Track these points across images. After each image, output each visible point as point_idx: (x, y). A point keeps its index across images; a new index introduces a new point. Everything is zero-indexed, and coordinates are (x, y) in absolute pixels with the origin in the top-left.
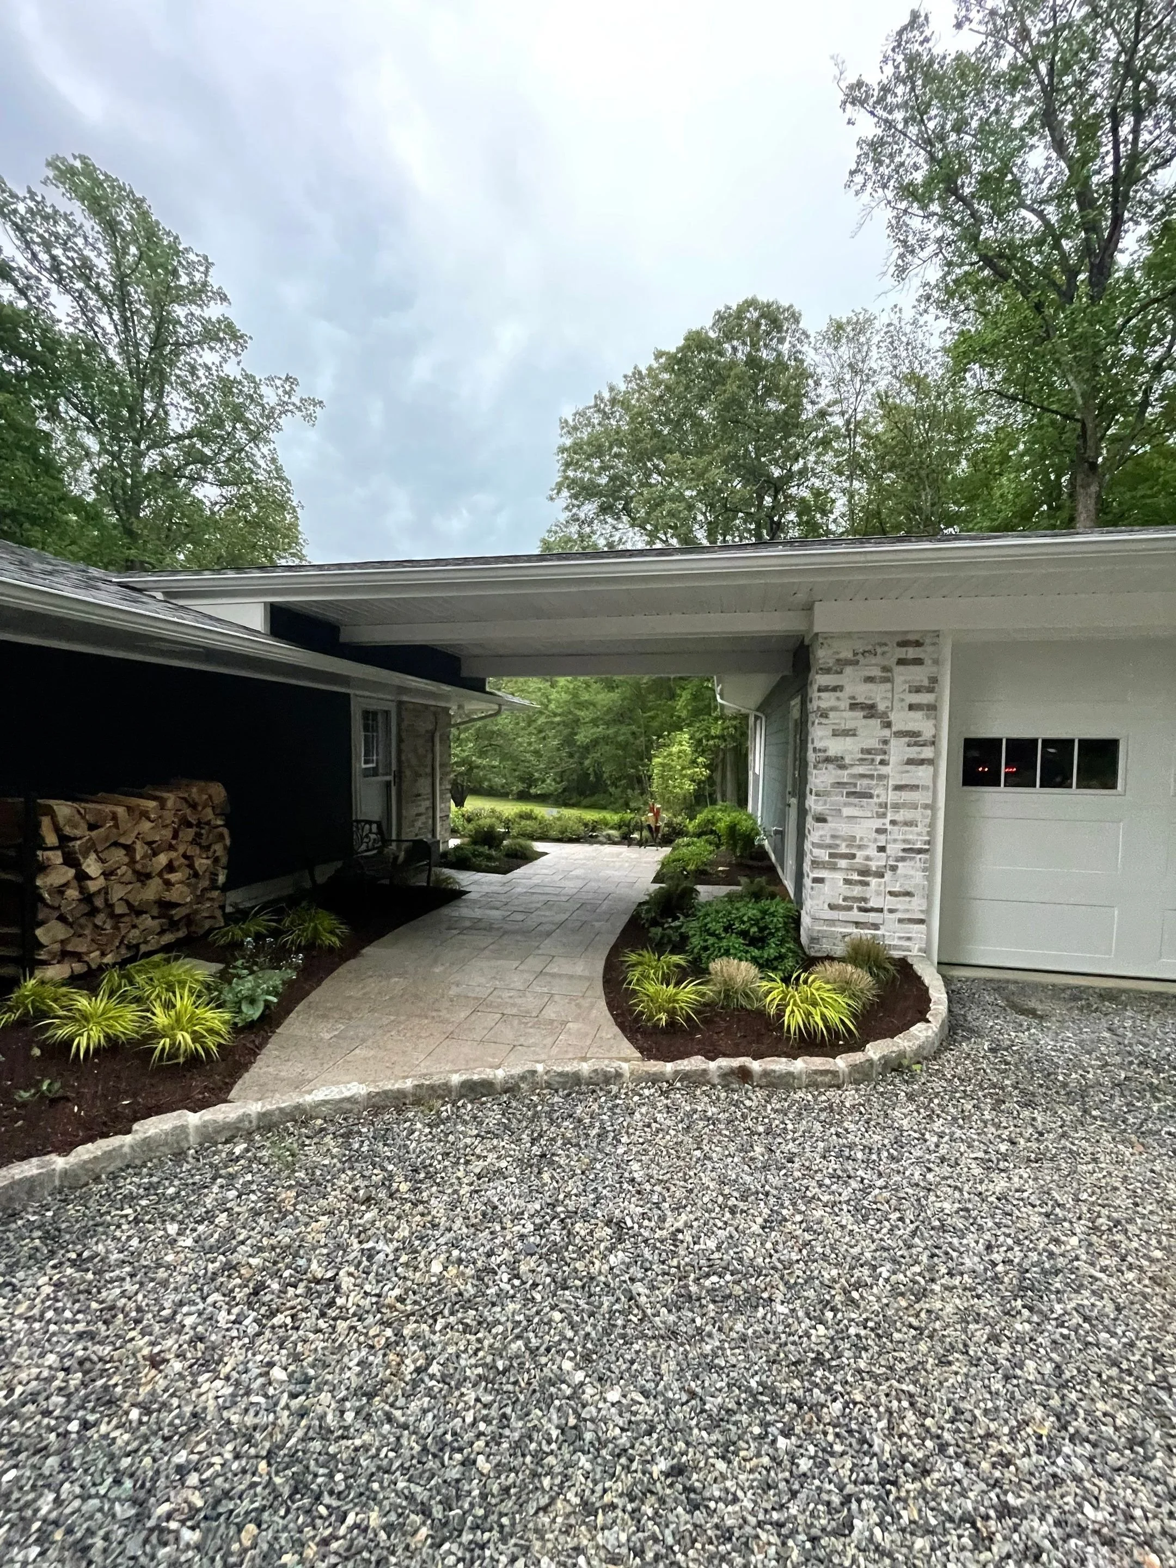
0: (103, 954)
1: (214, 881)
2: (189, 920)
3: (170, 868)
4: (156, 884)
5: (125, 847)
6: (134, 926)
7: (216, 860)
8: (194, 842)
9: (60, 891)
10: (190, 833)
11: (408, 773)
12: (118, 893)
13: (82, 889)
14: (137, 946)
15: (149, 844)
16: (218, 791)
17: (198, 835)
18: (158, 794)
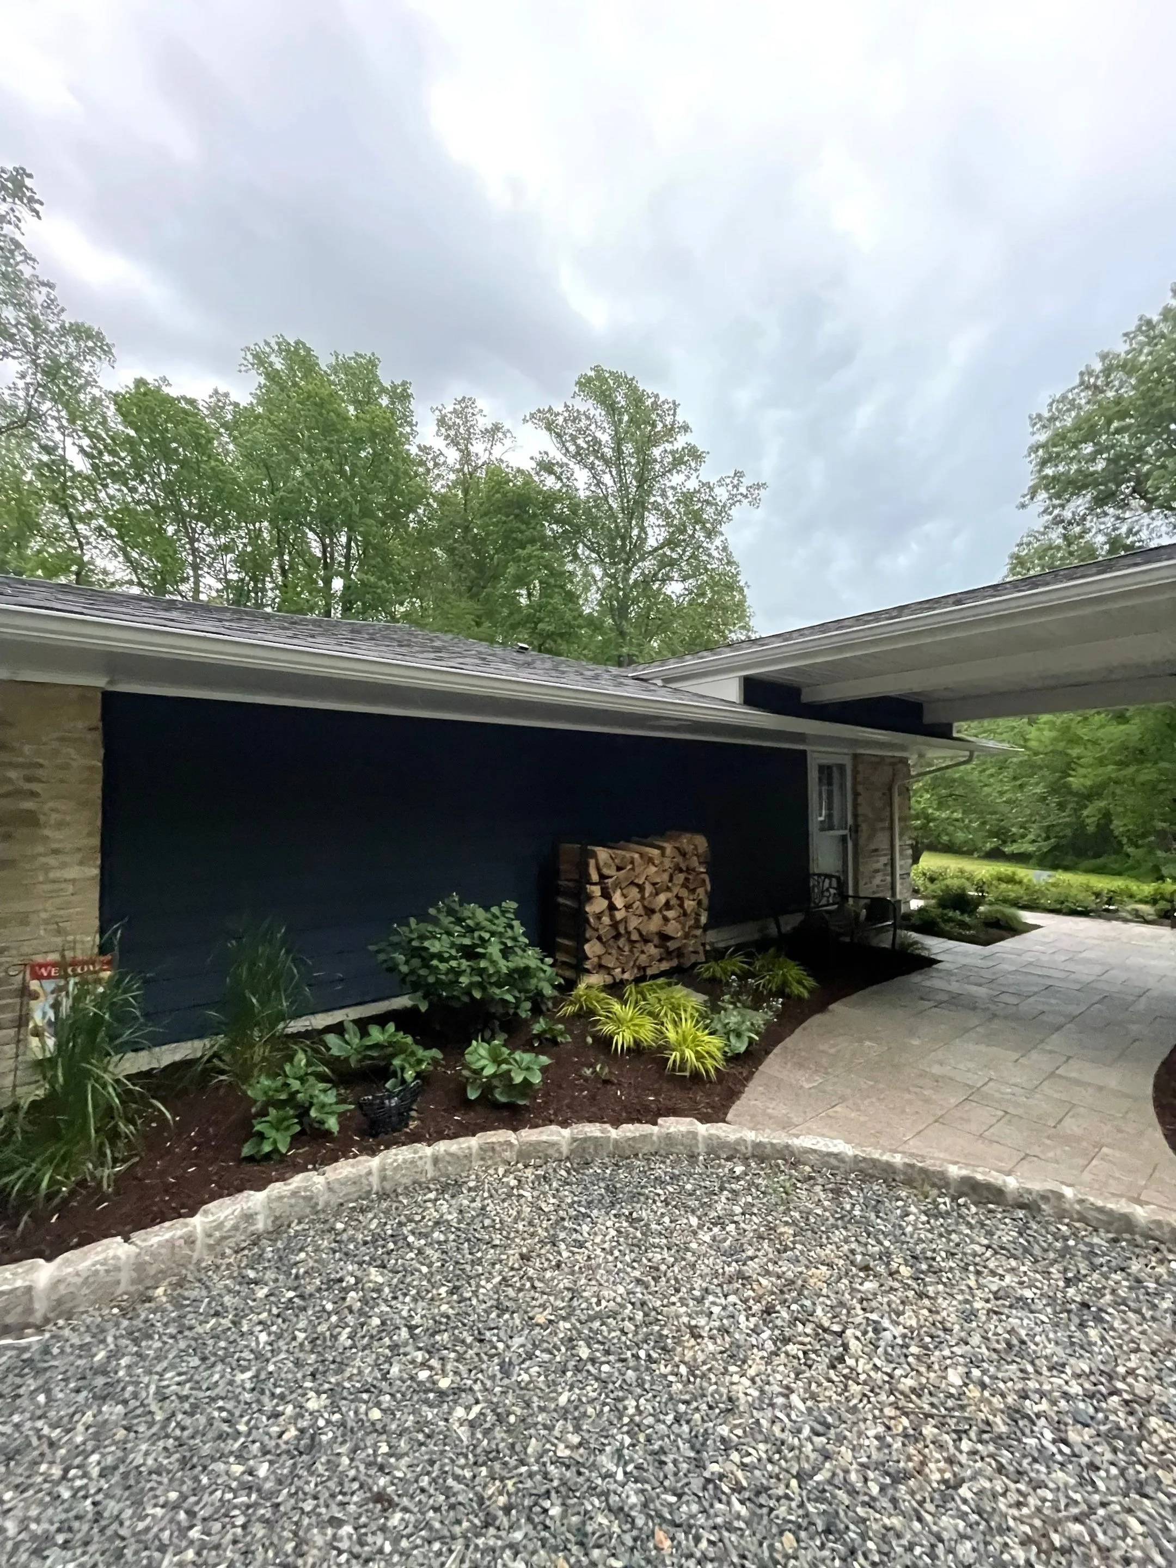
0: (623, 972)
1: (697, 920)
2: (679, 953)
3: (668, 906)
4: (657, 918)
5: (638, 886)
6: (643, 952)
7: (700, 903)
8: (684, 886)
9: (599, 917)
10: (680, 878)
11: (864, 827)
12: (634, 923)
13: (612, 917)
14: (644, 969)
15: (654, 884)
16: (701, 842)
17: (687, 879)
18: (661, 844)
